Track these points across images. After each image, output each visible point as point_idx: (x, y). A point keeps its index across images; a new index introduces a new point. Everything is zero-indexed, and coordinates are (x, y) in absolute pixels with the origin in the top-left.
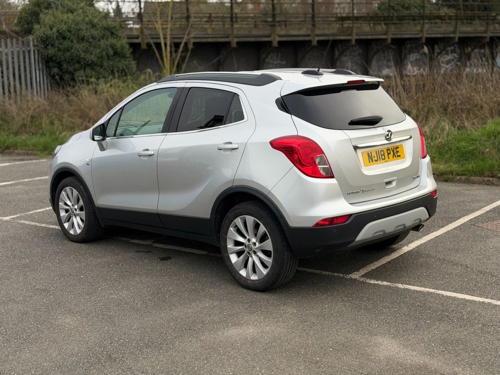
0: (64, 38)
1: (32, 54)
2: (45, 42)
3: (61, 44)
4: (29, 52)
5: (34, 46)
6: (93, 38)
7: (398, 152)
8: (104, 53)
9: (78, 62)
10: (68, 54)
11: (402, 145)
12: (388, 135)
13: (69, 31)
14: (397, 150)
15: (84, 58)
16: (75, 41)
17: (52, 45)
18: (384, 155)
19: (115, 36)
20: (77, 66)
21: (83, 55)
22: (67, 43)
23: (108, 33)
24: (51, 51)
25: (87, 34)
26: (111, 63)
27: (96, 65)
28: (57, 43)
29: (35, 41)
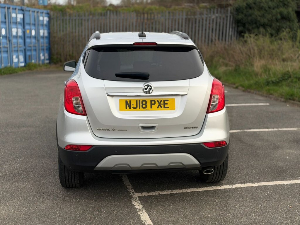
0: (251, 8)
1: (229, 18)
2: (238, 10)
3: (247, 12)
4: (227, 17)
5: (231, 13)
6: (269, 8)
7: (167, 104)
8: (274, 18)
9: (256, 23)
10: (250, 18)
11: (174, 99)
12: (146, 89)
13: (255, 3)
14: (166, 102)
15: (259, 21)
16: (256, 10)
17: (242, 13)
18: (146, 104)
19: (286, 6)
20: (254, 26)
21: (259, 19)
22: (250, 11)
23: (281, 4)
24: (240, 16)
25: (265, 5)
26: (278, 24)
27: (267, 25)
28: (245, 12)
29: (232, 10)
